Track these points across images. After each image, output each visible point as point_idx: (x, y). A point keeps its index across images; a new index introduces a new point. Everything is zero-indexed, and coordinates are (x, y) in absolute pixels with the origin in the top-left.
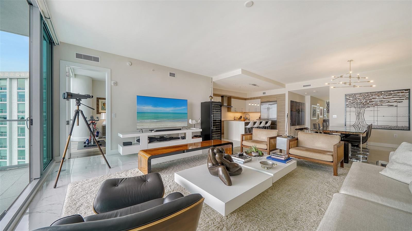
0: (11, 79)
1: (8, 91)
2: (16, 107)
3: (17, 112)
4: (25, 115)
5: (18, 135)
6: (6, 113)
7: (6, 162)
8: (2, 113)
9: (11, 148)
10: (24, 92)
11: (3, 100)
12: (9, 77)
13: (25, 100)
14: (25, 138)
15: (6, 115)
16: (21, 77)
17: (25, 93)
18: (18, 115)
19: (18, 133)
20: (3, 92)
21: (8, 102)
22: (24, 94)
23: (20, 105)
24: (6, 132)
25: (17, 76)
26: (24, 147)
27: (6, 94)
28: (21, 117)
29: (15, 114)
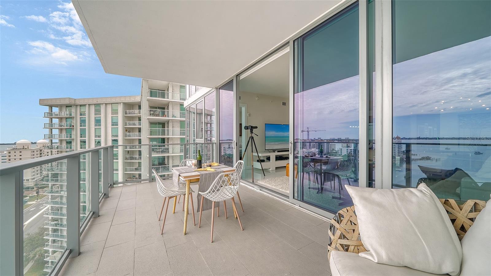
0: (89, 105)
1: (87, 116)
2: (94, 131)
3: (94, 136)
4: (101, 139)
6: (86, 138)
7: (85, 183)
8: (82, 137)
10: (100, 117)
11: (82, 126)
12: (89, 103)
13: (101, 125)
15: (86, 140)
16: (98, 103)
18: (95, 140)
20: (82, 118)
21: (87, 127)
22: (100, 119)
23: (96, 130)
25: (95, 102)
27: (85, 120)
28: (97, 141)
29: (93, 138)
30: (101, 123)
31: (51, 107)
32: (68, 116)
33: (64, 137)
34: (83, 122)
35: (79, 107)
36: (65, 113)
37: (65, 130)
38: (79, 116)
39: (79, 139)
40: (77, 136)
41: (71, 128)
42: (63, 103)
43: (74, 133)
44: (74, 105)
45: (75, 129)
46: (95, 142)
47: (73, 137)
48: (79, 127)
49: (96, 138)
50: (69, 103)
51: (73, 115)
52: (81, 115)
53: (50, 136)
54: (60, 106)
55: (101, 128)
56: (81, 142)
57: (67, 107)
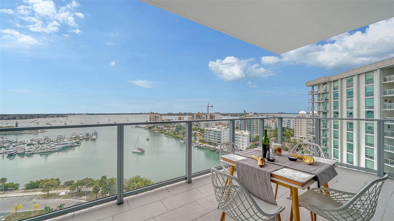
1: (339, 90)
2: (346, 103)
3: (346, 108)
4: (353, 111)
5: (348, 130)
6: (338, 109)
8: (335, 109)
9: (342, 140)
11: (336, 99)
12: (340, 78)
13: (353, 97)
14: (353, 133)
15: (338, 111)
16: (350, 75)
17: (353, 90)
18: (347, 111)
19: (347, 127)
20: (336, 92)
21: (339, 100)
23: (349, 101)
24: (338, 126)
25: (347, 75)
26: (352, 141)
27: (338, 93)
28: (349, 112)
29: (345, 110)
30: (354, 94)
31: (313, 86)
32: (324, 92)
33: (321, 109)
34: (336, 95)
35: (332, 83)
36: (322, 90)
37: (322, 103)
38: (332, 91)
39: (333, 110)
40: (331, 108)
41: (327, 102)
42: (320, 82)
43: (328, 105)
44: (329, 82)
45: (329, 103)
46: (347, 113)
47: (328, 109)
48: (332, 100)
49: (348, 110)
50: (324, 81)
51: (328, 90)
52: (334, 89)
53: (312, 109)
54: (319, 85)
55: (353, 100)
56: (334, 113)
57: (323, 84)
